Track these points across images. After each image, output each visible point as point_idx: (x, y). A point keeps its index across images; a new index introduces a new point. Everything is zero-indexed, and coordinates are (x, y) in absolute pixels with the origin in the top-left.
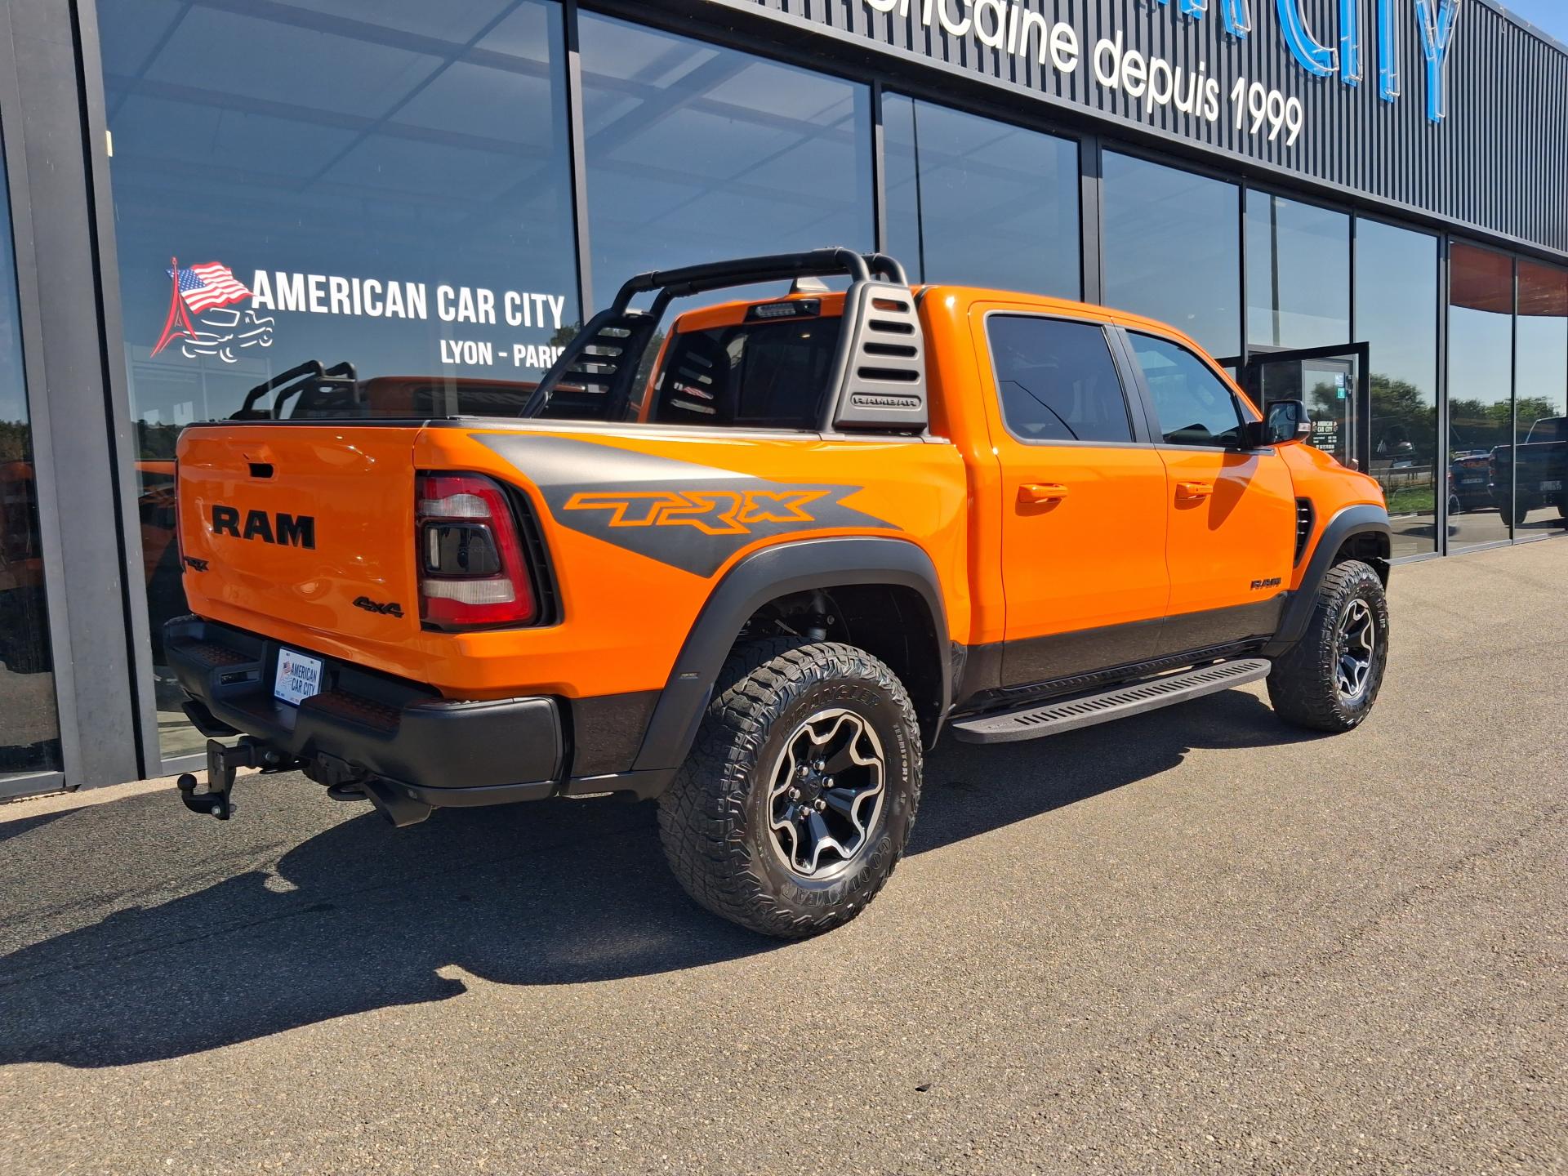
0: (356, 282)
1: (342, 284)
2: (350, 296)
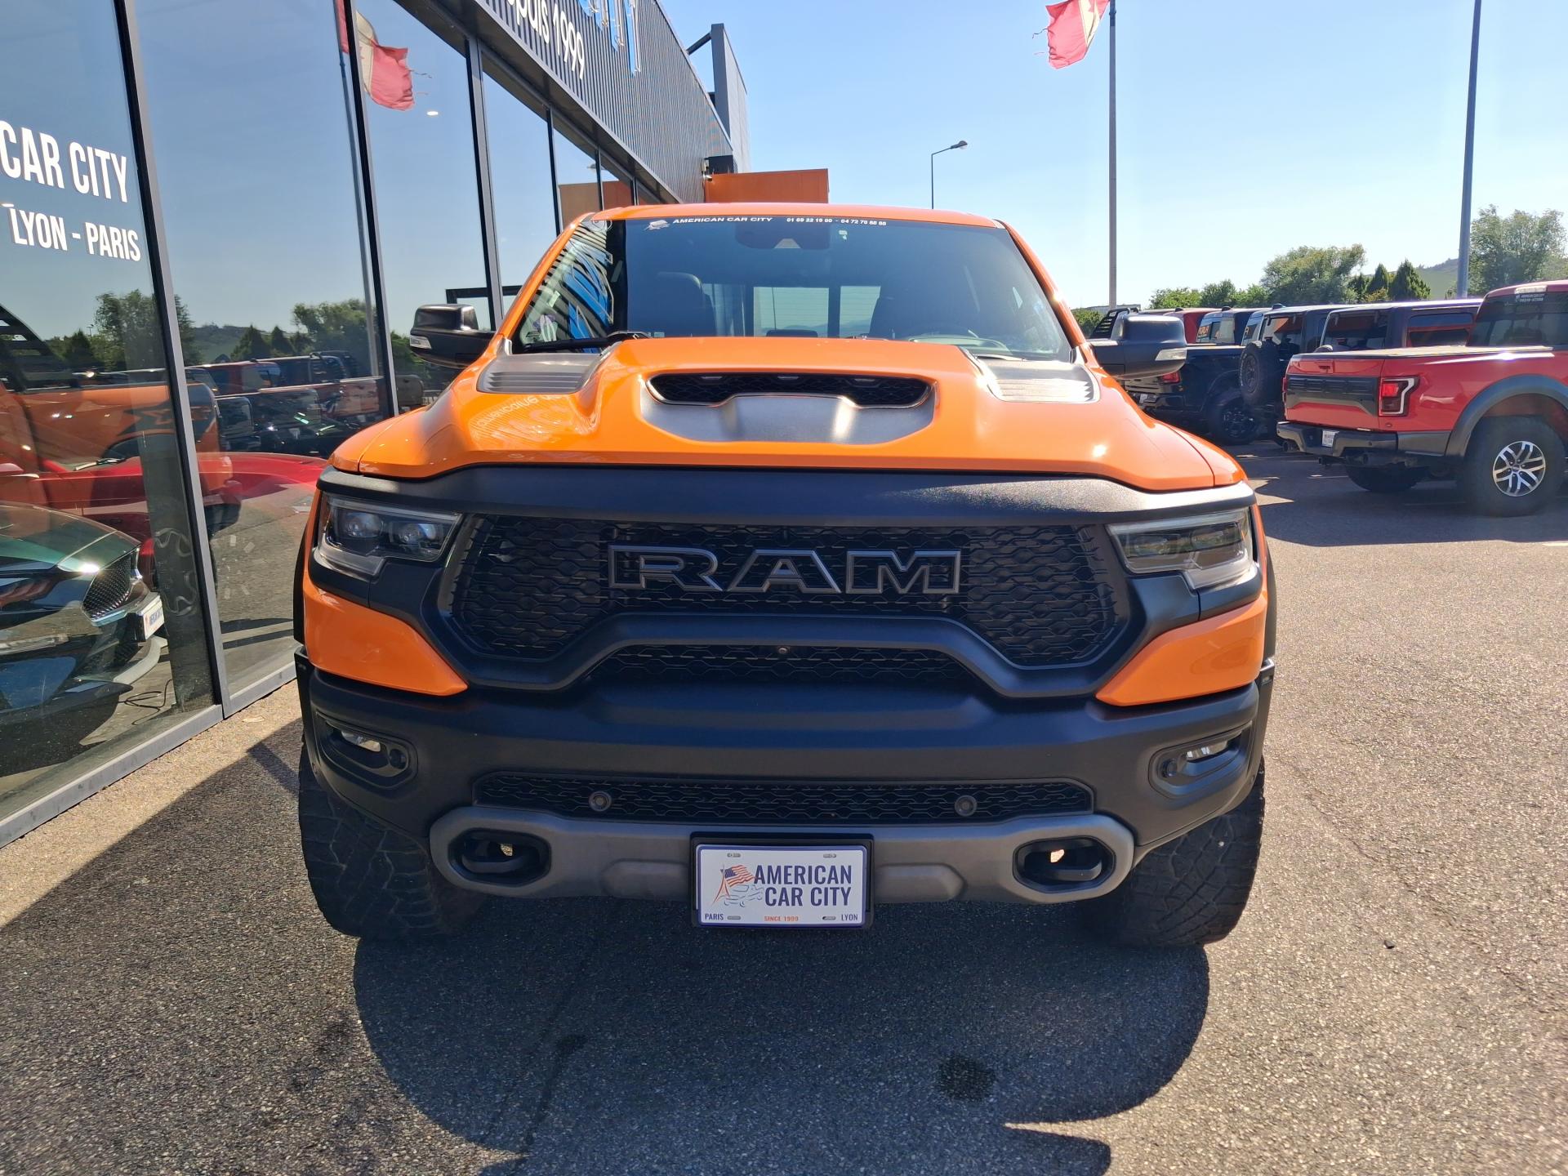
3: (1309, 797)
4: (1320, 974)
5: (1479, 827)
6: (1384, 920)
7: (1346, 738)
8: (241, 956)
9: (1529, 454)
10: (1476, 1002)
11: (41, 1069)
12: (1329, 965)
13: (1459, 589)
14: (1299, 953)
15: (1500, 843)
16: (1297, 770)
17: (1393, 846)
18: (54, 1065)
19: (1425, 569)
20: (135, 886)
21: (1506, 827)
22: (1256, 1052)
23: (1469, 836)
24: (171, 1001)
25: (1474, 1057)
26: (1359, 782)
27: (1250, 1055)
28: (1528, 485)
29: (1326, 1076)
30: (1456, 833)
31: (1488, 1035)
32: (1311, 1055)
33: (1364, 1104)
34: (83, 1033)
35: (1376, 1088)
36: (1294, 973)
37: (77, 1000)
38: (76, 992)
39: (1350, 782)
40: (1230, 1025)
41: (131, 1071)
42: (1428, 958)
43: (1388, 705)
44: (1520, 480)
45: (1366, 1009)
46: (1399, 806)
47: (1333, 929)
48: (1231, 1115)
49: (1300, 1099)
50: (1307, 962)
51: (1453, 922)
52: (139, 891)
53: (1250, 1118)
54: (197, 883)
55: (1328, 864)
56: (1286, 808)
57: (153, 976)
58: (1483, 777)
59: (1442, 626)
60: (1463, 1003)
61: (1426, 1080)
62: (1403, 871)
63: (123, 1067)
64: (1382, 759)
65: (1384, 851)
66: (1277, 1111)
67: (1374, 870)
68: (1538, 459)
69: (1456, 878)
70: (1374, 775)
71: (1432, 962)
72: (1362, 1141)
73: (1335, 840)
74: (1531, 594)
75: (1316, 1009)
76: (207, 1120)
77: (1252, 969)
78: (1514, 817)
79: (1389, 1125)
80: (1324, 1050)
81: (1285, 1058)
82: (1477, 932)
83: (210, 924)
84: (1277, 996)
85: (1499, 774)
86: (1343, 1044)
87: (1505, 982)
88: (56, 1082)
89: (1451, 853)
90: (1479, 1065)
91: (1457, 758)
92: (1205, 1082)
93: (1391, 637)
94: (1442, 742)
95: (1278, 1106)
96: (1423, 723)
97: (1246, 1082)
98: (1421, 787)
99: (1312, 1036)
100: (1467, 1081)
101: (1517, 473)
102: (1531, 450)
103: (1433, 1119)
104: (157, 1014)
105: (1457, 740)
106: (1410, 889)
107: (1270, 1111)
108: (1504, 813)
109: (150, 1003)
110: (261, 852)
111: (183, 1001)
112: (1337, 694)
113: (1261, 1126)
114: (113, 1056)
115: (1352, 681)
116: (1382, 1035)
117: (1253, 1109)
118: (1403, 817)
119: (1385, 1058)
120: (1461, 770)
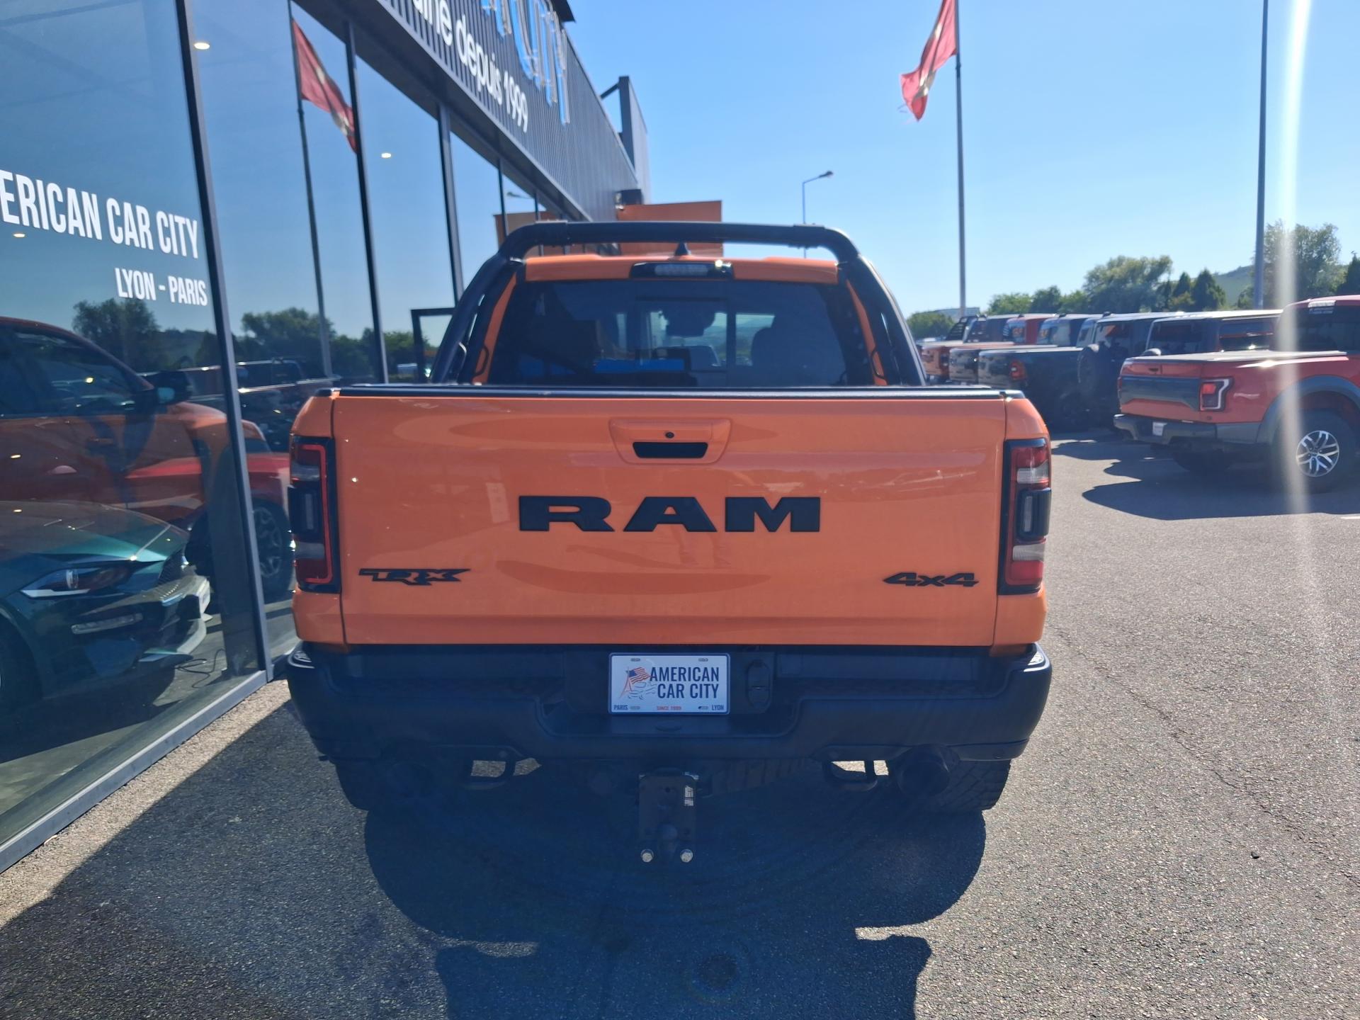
0: (40, 183)
1: (28, 185)
2: (37, 203)
3: (1175, 736)
4: (1204, 880)
5: (1315, 758)
6: (1248, 836)
7: (1198, 686)
8: (333, 880)
9: (1325, 442)
10: (1328, 899)
11: (195, 974)
12: (1209, 874)
13: (1276, 557)
14: (1184, 863)
15: (1333, 771)
16: (1162, 713)
17: (1248, 775)
18: (203, 970)
19: (1246, 540)
20: (231, 824)
21: (1336, 758)
22: (1162, 942)
23: (1307, 766)
24: (286, 917)
25: (1332, 943)
26: (1213, 723)
27: (1157, 945)
28: (1325, 467)
29: (1219, 960)
30: (1297, 763)
31: (1340, 926)
32: (1205, 944)
33: (1251, 981)
34: (219, 945)
35: (1257, 968)
36: (1182, 880)
37: (208, 918)
38: (205, 912)
39: (1206, 723)
40: (1138, 922)
41: (267, 974)
42: (1286, 865)
43: (1229, 658)
44: (1319, 463)
45: (1243, 906)
46: (1249, 743)
47: (1209, 844)
48: (1149, 992)
49: (1200, 979)
50: (1192, 871)
51: (1302, 836)
52: (236, 828)
53: (1164, 993)
54: (280, 821)
55: (1197, 791)
56: (1157, 745)
57: (265, 898)
58: (1312, 717)
59: (1266, 589)
60: (1318, 900)
61: (1296, 961)
62: (1258, 796)
63: (260, 971)
64: (1230, 703)
65: (1241, 780)
66: (1184, 988)
67: (1235, 795)
68: (1333, 445)
69: (1301, 800)
70: (1225, 716)
71: (1289, 868)
72: (1253, 1010)
73: (1200, 771)
74: (1335, 561)
75: (1204, 908)
76: (340, 1011)
77: (1149, 877)
78: (1342, 750)
79: (1272, 997)
80: (1214, 939)
81: (1185, 947)
82: (1322, 844)
83: (301, 854)
84: (1172, 898)
85: (1325, 714)
86: (1228, 935)
87: (1348, 884)
88: (209, 984)
89: (1295, 780)
90: (1337, 949)
91: (1290, 701)
92: (1125, 967)
93: (1224, 599)
94: (1277, 688)
95: (1184, 984)
96: (1259, 672)
97: (1157, 966)
98: (1264, 726)
99: (1203, 929)
100: (1328, 962)
101: (1316, 458)
102: (1327, 438)
103: (1306, 992)
104: (276, 928)
105: (1289, 687)
106: (1266, 811)
107: (1178, 988)
108: (1333, 747)
109: (269, 919)
110: (327, 794)
111: (295, 917)
112: (1185, 649)
113: (1173, 1000)
114: (250, 963)
115: (1197, 637)
116: (1258, 927)
117: (1165, 987)
118: (1253, 751)
119: (1262, 944)
120: (1295, 711)
